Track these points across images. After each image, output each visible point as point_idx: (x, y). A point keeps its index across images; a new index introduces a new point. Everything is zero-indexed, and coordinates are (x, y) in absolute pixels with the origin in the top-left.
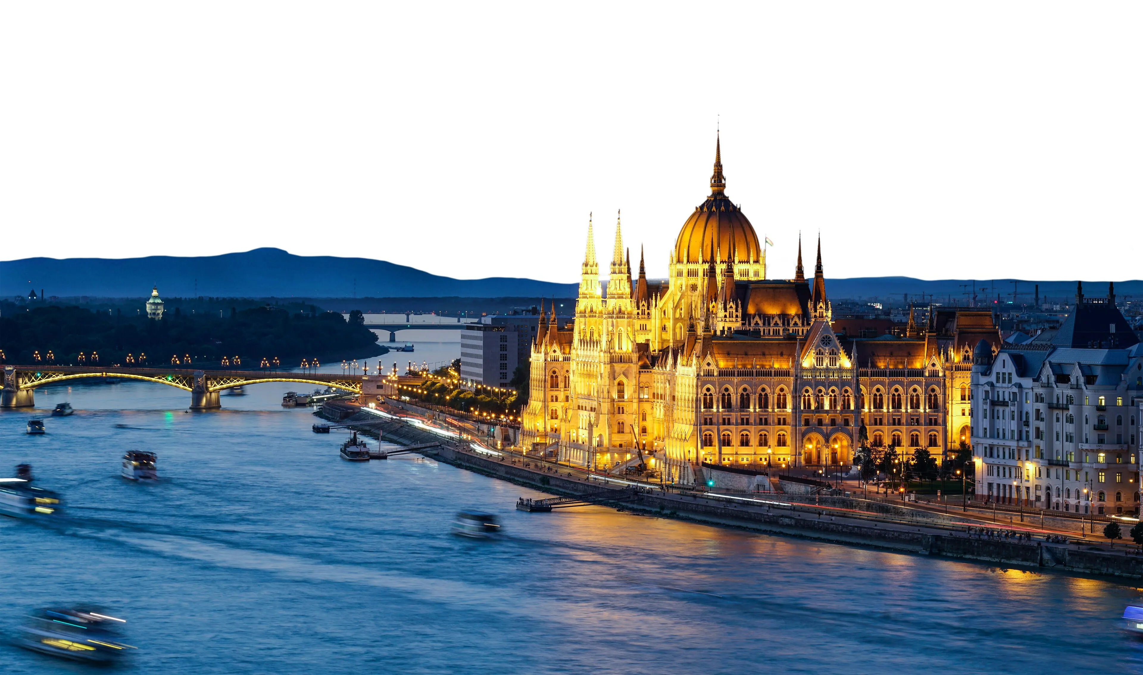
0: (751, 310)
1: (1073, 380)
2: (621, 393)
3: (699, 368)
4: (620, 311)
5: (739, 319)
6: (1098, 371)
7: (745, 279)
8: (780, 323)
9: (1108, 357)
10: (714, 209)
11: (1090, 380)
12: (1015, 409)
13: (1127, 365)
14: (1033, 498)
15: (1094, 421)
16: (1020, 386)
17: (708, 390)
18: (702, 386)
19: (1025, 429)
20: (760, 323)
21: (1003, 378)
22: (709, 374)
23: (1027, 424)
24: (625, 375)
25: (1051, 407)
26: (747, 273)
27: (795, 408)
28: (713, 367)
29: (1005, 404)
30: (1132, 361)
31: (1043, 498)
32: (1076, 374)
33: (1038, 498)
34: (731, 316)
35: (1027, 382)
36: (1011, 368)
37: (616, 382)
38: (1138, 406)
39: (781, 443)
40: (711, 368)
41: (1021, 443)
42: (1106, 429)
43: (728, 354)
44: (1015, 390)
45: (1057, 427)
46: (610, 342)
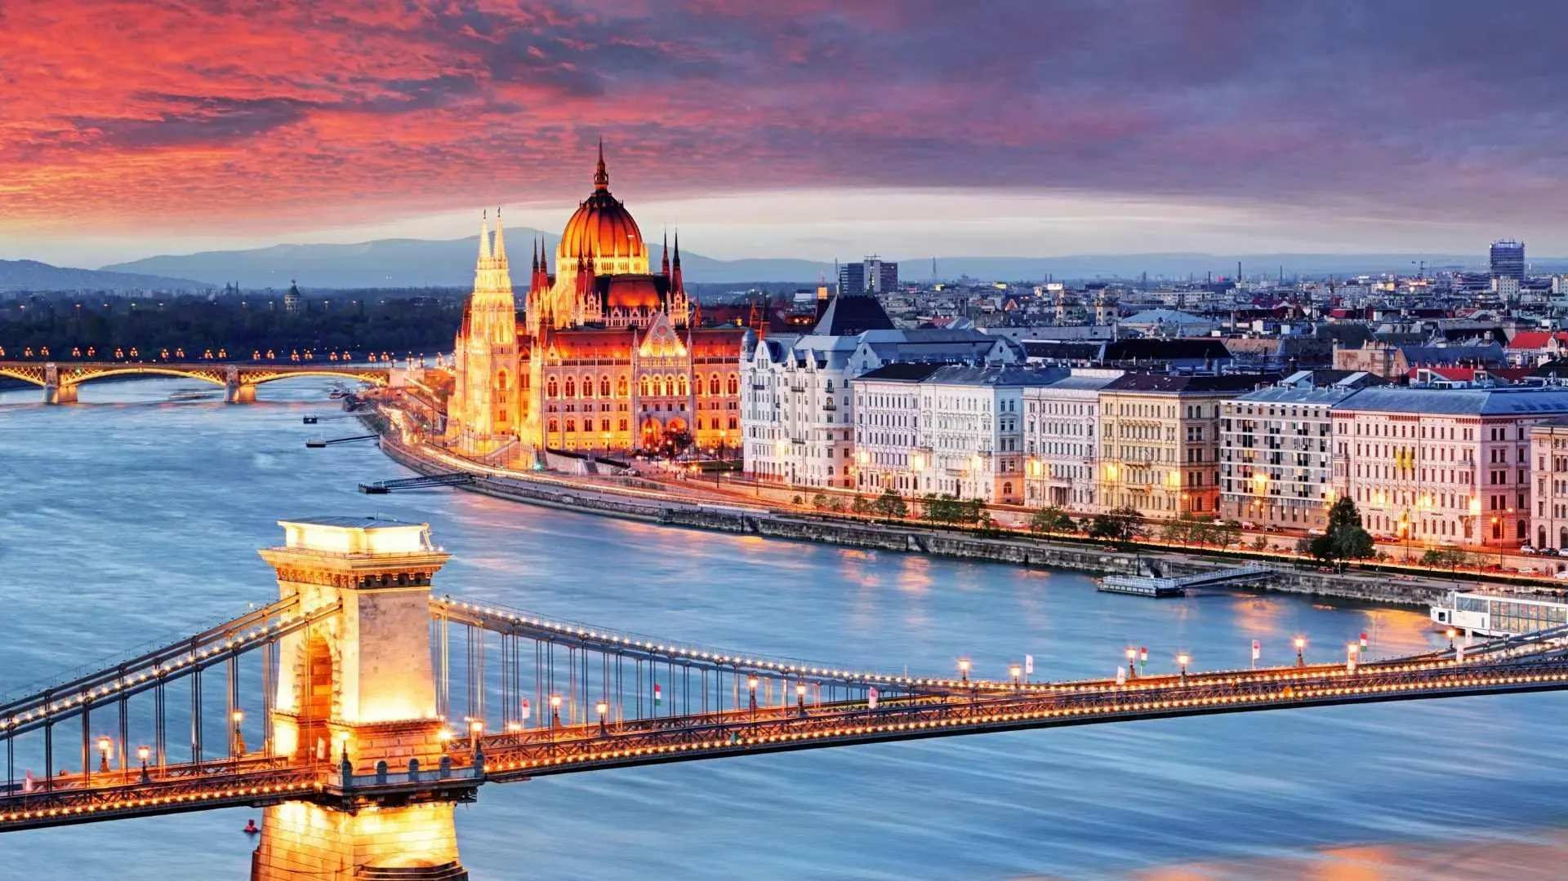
0: (611, 302)
1: (809, 366)
2: (502, 383)
3: (543, 359)
4: (501, 305)
5: (600, 311)
6: (828, 357)
7: (625, 272)
8: (639, 314)
9: (839, 342)
10: (596, 205)
11: (822, 364)
12: (769, 392)
13: (854, 351)
14: (783, 474)
15: (824, 402)
16: (773, 371)
17: (552, 379)
18: (546, 375)
19: (777, 410)
20: (620, 314)
21: (762, 364)
22: (553, 364)
23: (778, 406)
24: (507, 367)
25: (794, 390)
26: (627, 266)
27: (633, 395)
28: (556, 357)
29: (762, 388)
30: (860, 346)
31: (790, 474)
32: (811, 360)
33: (787, 474)
34: (591, 307)
35: (778, 367)
36: (767, 355)
37: (497, 373)
38: (853, 388)
39: (623, 426)
40: (555, 358)
41: (776, 424)
42: (833, 409)
43: (572, 344)
44: (770, 375)
45: (799, 408)
46: (492, 334)
